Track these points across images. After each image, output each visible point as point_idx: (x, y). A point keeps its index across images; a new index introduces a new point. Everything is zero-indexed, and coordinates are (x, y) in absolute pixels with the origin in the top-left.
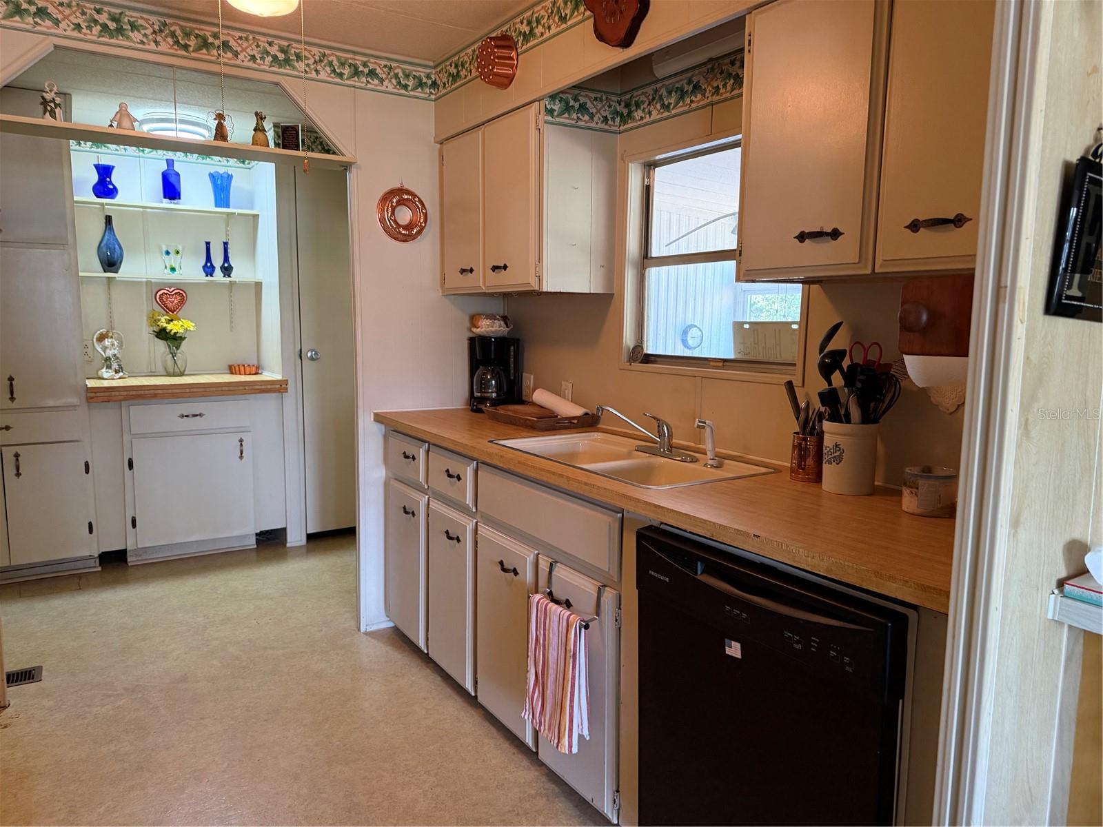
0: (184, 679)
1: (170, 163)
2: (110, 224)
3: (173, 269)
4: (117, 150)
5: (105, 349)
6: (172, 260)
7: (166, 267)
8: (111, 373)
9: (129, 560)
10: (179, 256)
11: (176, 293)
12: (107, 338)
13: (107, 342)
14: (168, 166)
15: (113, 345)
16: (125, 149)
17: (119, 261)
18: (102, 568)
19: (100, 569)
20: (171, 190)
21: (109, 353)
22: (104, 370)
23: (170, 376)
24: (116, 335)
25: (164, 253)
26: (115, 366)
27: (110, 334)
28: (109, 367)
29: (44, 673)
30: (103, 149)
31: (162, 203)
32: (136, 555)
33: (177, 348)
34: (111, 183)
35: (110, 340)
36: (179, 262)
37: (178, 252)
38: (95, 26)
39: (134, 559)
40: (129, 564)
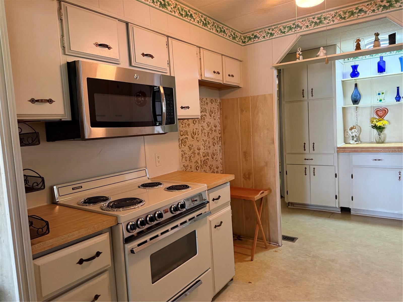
0: (333, 261)
1: (381, 58)
2: (356, 87)
3: (381, 100)
4: (362, 58)
5: (352, 133)
6: (381, 97)
7: (378, 100)
8: (354, 142)
9: (351, 212)
10: (384, 95)
11: (383, 110)
12: (353, 129)
13: (353, 130)
14: (380, 59)
15: (355, 131)
16: (365, 57)
17: (359, 100)
18: (341, 213)
19: (340, 213)
20: (381, 69)
21: (354, 134)
22: (351, 141)
23: (377, 143)
24: (357, 128)
25: (377, 95)
26: (355, 139)
27: (355, 127)
28: (353, 139)
29: (297, 241)
30: (357, 59)
31: (377, 75)
32: (354, 211)
33: (381, 132)
34: (357, 71)
35: (354, 130)
36: (384, 97)
37: (383, 93)
38: (313, 24)
39: (353, 212)
40: (351, 214)
